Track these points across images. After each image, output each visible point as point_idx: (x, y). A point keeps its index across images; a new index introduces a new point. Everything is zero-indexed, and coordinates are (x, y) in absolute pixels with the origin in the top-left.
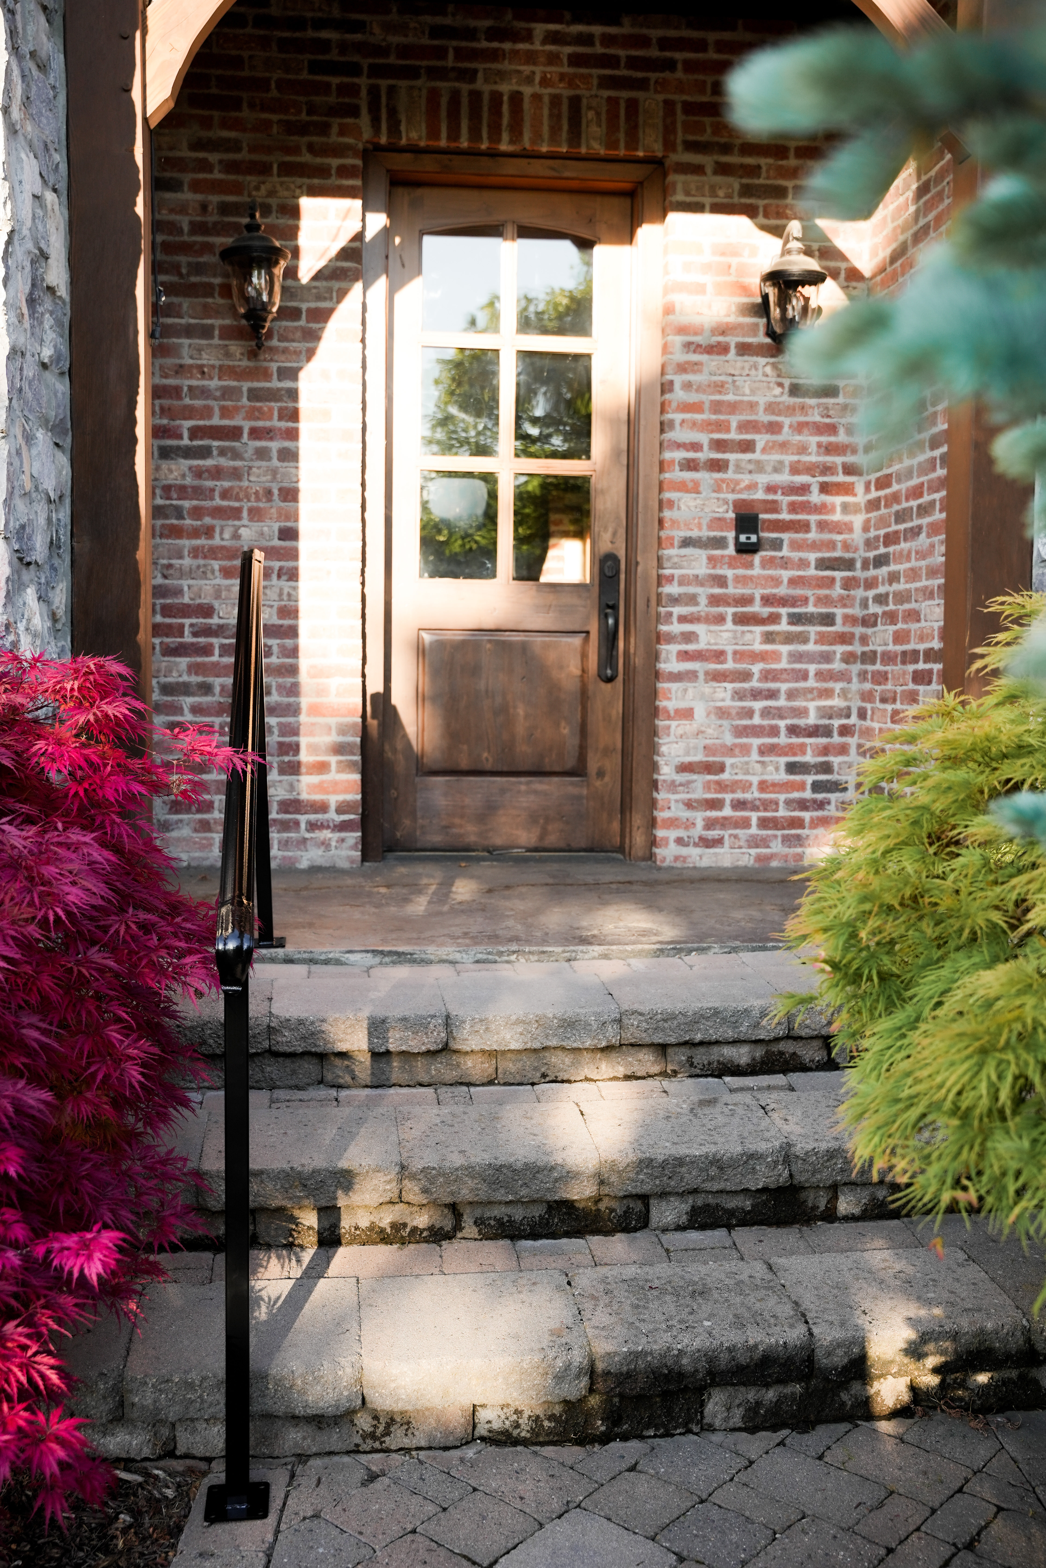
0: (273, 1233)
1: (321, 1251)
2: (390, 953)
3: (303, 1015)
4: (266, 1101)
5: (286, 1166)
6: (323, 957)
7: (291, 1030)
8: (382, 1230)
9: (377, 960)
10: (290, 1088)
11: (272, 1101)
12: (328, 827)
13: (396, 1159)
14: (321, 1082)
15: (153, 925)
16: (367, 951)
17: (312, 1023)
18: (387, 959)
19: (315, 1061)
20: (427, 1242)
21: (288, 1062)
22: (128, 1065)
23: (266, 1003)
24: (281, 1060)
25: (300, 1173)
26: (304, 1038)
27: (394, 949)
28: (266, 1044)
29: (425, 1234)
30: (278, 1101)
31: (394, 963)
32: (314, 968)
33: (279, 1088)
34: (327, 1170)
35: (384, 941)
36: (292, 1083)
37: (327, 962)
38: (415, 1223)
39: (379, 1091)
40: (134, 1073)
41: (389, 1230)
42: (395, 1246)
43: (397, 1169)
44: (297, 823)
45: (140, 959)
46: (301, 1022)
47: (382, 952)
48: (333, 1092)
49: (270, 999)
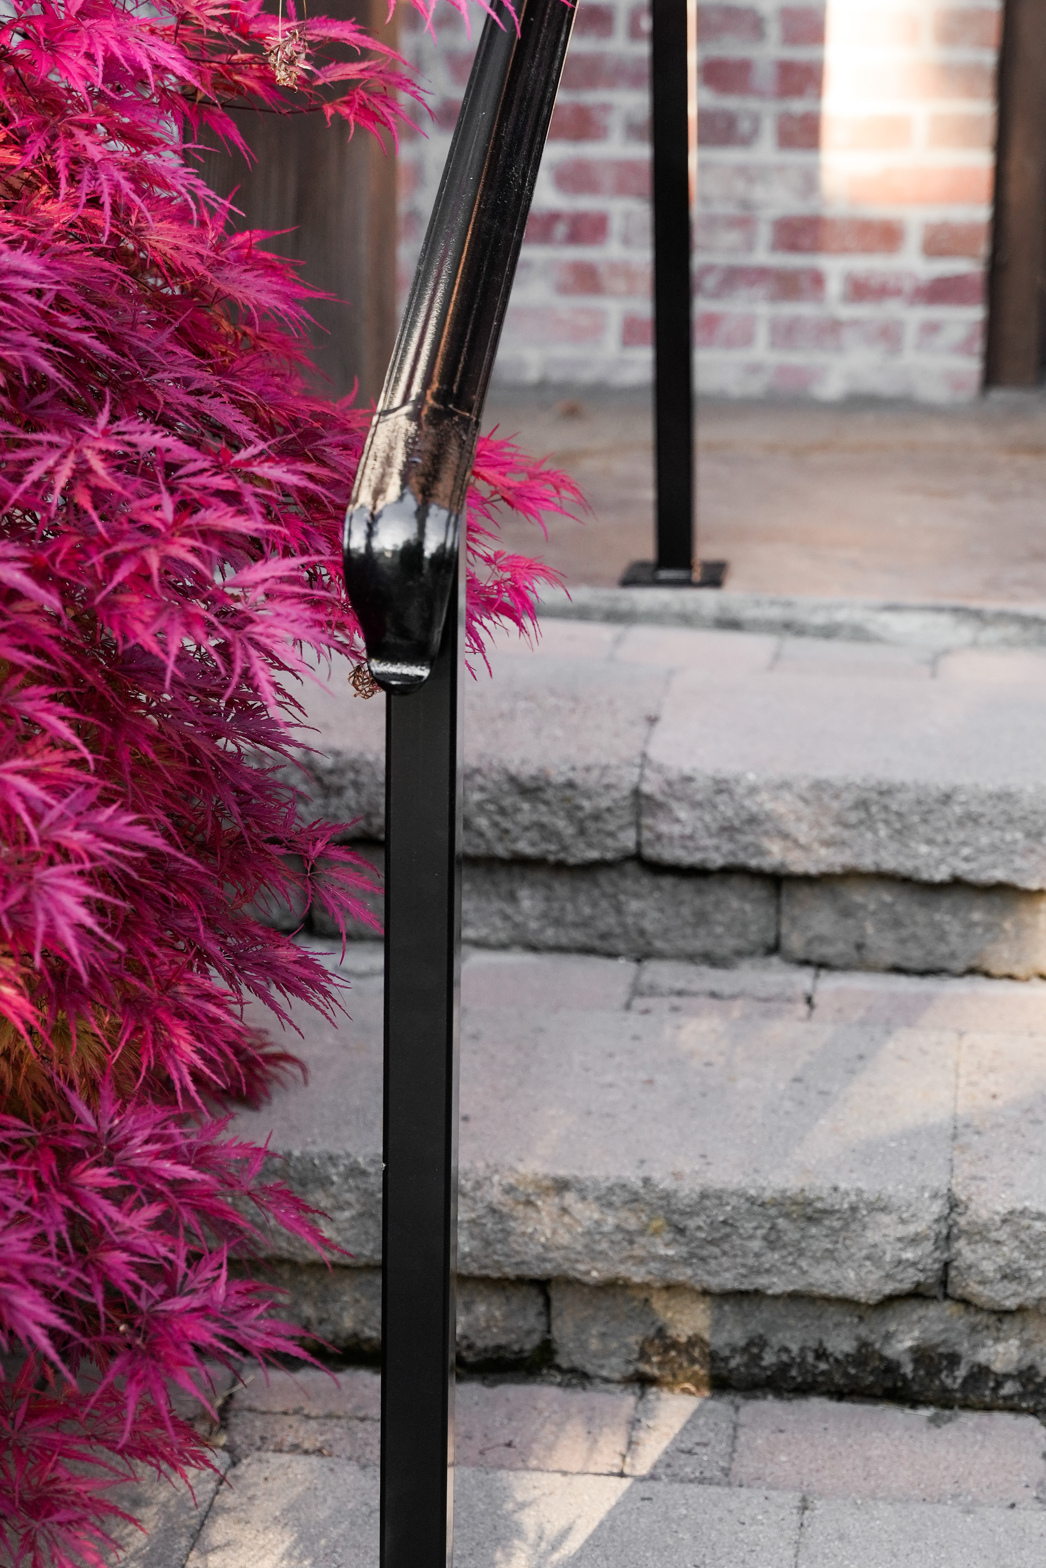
0: (594, 1344)
1: (721, 1406)
2: (1001, 617)
3: (729, 769)
4: (621, 991)
5: (633, 1177)
6: (819, 619)
7: (696, 805)
8: (891, 1367)
9: (966, 632)
10: (691, 958)
11: (637, 991)
12: (897, 292)
13: (939, 1181)
14: (774, 949)
15: (171, 467)
16: (939, 610)
17: (753, 790)
18: (991, 634)
19: (759, 892)
20: (1014, 1409)
21: (686, 889)
22: (51, 874)
23: (641, 729)
24: (667, 882)
25: (667, 1196)
26: (728, 830)
27: (1013, 607)
28: (628, 840)
29: (1009, 1388)
30: (653, 991)
31: (1008, 643)
32: (793, 645)
33: (661, 956)
34: (741, 1194)
35: (993, 586)
36: (697, 945)
37: (829, 632)
38: (982, 1357)
39: (928, 985)
40: (69, 902)
41: (908, 1369)
42: (926, 1413)
43: (937, 1208)
44: (818, 280)
45: (113, 563)
46: (722, 787)
47: (977, 615)
48: (803, 979)
49: (652, 720)
